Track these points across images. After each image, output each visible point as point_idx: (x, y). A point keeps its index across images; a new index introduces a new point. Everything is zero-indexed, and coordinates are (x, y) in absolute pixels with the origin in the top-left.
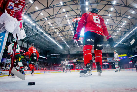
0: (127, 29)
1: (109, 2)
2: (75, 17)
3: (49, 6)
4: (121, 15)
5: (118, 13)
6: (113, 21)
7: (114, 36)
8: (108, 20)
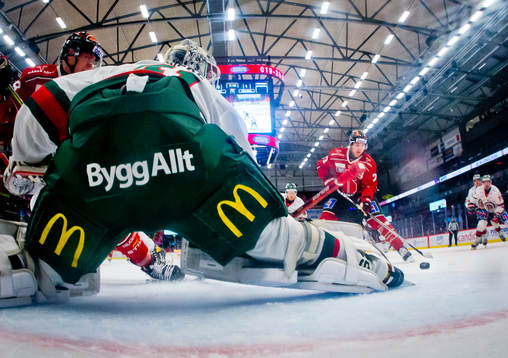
0: (370, 102)
1: (308, 7)
3: (104, 20)
4: (350, 53)
5: (338, 48)
6: (322, 76)
7: (326, 130)
8: (303, 73)
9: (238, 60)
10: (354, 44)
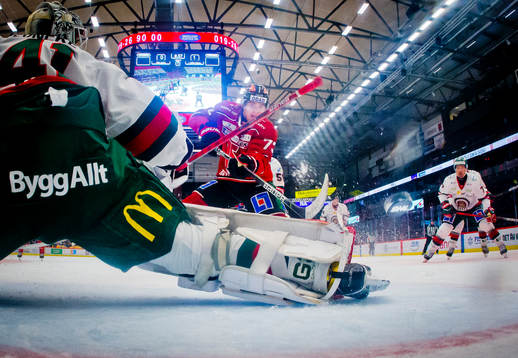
0: (338, 80)
2: (128, 28)
4: (317, 22)
5: (303, 16)
6: (284, 48)
7: (287, 112)
8: (261, 44)
9: (185, 27)
10: (321, 13)
